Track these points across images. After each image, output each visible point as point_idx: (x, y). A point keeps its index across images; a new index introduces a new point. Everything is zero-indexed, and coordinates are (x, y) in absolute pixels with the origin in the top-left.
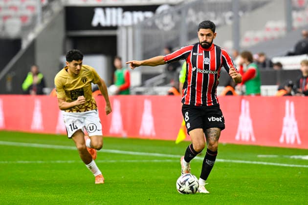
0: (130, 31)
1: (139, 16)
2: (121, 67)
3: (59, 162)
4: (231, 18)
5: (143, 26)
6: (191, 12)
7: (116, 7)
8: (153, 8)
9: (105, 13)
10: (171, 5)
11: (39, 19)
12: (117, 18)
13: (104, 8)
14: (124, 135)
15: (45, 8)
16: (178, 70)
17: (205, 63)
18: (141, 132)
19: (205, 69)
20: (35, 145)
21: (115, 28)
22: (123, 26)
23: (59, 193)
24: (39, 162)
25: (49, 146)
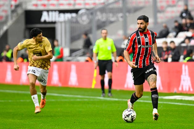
0: (63, 25)
1: (68, 16)
2: (58, 46)
3: (22, 101)
4: (122, 17)
5: (71, 21)
6: (98, 13)
7: (55, 11)
8: (76, 11)
9: (48, 14)
10: (87, 10)
11: (10, 18)
12: (55, 17)
13: (48, 11)
14: (60, 85)
15: (13, 12)
16: (91, 47)
17: (146, 41)
18: (70, 83)
19: (146, 45)
20: (8, 91)
21: (54, 23)
22: (59, 22)
23: (21, 119)
24: (10, 101)
25: (16, 92)
